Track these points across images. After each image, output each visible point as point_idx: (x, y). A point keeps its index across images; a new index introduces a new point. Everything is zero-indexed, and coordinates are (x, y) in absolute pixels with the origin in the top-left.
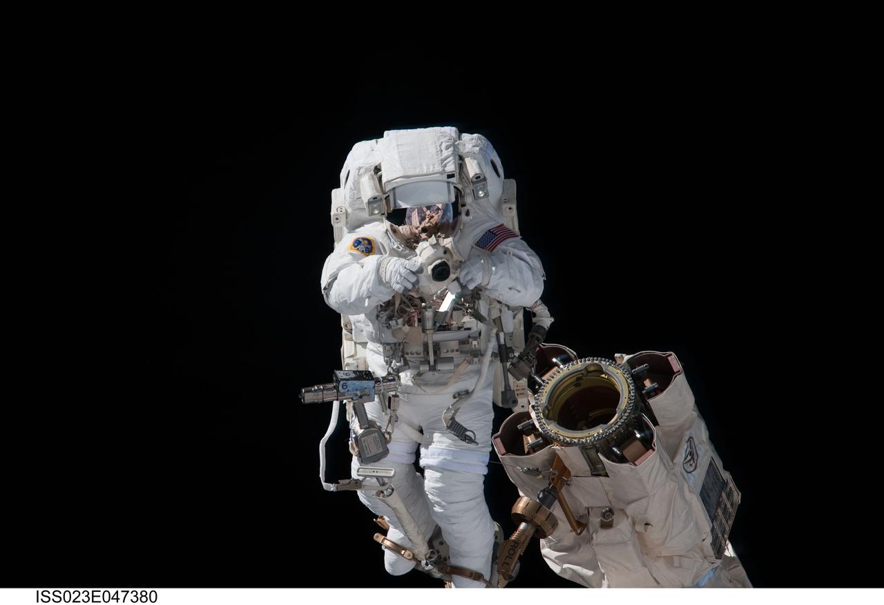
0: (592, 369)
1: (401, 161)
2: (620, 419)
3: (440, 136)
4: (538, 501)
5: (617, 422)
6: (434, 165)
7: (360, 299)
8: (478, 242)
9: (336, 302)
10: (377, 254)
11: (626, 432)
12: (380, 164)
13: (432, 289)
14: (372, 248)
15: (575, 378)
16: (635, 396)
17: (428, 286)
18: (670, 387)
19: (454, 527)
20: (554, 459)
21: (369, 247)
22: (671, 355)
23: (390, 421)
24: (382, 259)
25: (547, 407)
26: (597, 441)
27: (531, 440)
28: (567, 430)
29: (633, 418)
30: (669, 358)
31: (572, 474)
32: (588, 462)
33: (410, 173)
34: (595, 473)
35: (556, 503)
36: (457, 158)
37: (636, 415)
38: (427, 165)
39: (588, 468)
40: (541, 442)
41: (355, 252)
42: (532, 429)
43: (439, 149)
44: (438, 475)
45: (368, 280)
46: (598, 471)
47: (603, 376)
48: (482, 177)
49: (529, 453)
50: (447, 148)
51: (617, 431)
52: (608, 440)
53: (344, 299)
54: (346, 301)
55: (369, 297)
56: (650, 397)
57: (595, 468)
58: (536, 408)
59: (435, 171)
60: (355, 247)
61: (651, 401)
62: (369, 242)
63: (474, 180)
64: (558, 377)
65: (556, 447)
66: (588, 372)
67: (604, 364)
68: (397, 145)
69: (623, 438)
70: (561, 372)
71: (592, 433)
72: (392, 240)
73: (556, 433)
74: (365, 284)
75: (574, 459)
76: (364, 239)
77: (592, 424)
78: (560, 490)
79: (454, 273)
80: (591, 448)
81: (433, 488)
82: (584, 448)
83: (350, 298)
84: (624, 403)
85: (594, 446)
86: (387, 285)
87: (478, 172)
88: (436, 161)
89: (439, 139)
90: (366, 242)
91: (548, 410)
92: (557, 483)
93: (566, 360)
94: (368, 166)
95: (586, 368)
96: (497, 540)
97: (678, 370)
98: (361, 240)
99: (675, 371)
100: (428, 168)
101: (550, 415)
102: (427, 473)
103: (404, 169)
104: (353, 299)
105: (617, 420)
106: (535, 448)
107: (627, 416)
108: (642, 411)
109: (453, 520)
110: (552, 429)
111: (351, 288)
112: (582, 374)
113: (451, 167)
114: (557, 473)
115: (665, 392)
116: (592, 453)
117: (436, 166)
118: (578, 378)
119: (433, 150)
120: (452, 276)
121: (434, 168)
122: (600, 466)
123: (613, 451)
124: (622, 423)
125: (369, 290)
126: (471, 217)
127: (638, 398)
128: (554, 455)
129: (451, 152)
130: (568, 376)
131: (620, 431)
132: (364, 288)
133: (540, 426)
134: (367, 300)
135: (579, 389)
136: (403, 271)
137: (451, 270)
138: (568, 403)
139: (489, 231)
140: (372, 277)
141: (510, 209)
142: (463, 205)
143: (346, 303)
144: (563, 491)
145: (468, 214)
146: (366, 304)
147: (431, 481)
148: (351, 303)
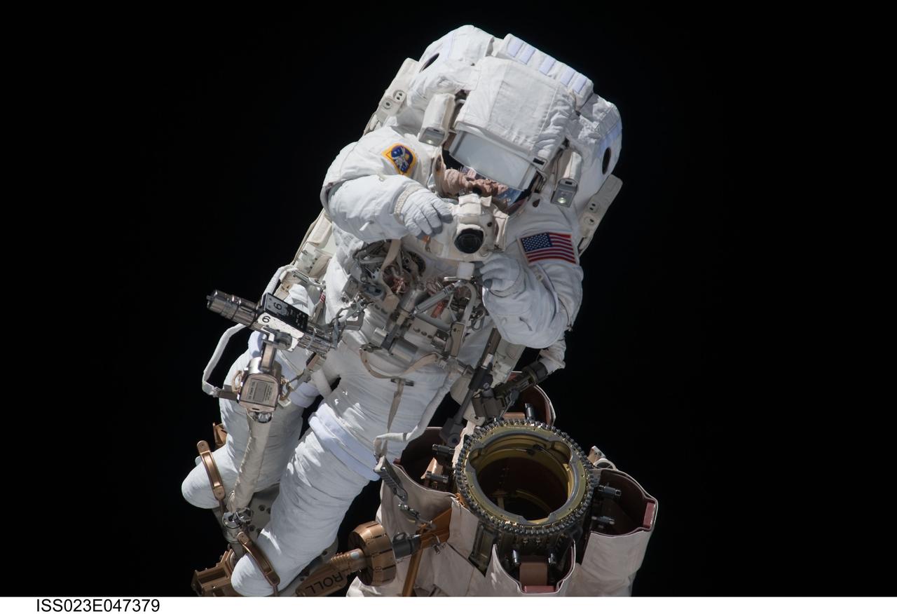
0: (559, 447)
1: (494, 107)
2: (547, 528)
3: (559, 100)
4: (392, 540)
5: (541, 528)
6: (527, 137)
7: (359, 220)
8: (525, 239)
9: (334, 209)
10: (408, 176)
11: (541, 545)
12: (469, 92)
13: (443, 253)
14: (409, 167)
15: (535, 443)
16: (582, 515)
17: (443, 245)
18: (625, 536)
19: (296, 511)
20: (443, 511)
21: (407, 164)
22: (654, 502)
23: (298, 378)
24: (410, 184)
25: (480, 450)
26: (503, 530)
27: (436, 470)
28: (481, 491)
29: (561, 537)
30: (649, 505)
31: (449, 541)
32: (475, 543)
33: (495, 130)
34: (472, 559)
35: (408, 558)
36: (562, 140)
37: (566, 537)
38: (520, 133)
39: (471, 549)
40: (445, 481)
41: (389, 162)
42: (445, 460)
43: (546, 119)
44: (320, 450)
45: (379, 200)
46: (479, 560)
47: (565, 465)
48: (573, 185)
49: (421, 482)
50: (557, 123)
51: (534, 537)
52: (515, 539)
53: (343, 211)
54: (345, 213)
55: (371, 223)
56: (596, 529)
57: (478, 554)
58: (468, 441)
59: (524, 147)
60: (393, 155)
61: (594, 536)
62: (411, 159)
63: (563, 182)
64: (517, 427)
65: (456, 501)
66: (553, 448)
67: (576, 454)
68: (503, 82)
69: (533, 551)
70: (525, 425)
71: (504, 517)
72: (432, 175)
73: (467, 486)
74: (374, 202)
75: (464, 526)
76: (408, 152)
77: (512, 507)
78: (424, 547)
79: (481, 255)
80: (491, 533)
81: (304, 456)
82: (484, 523)
83: (351, 212)
84: (563, 513)
85: (497, 533)
86: (400, 219)
87: (573, 178)
88: (533, 132)
89: (555, 104)
90: (407, 156)
91: (479, 455)
92: (428, 537)
93: (540, 416)
94: (455, 83)
95: (553, 443)
96: (323, 557)
97: (648, 524)
98: (404, 151)
99: (645, 523)
100: (518, 137)
101: (476, 462)
102: (310, 438)
103: (490, 120)
104: (352, 216)
105: (542, 525)
106: (431, 483)
107: (556, 531)
108: (575, 537)
109: (301, 503)
110: (468, 478)
111: (357, 200)
112: (545, 445)
113: (545, 153)
114: (434, 527)
115: (615, 537)
116: (489, 538)
117: (529, 140)
118: (537, 446)
119: (538, 115)
120: (476, 256)
121: (526, 141)
122: (486, 557)
123: (512, 552)
124: (546, 533)
125: (374, 213)
126: (536, 209)
127: (583, 519)
128: (446, 508)
129: (558, 131)
130: (527, 435)
131: (535, 539)
132: (371, 208)
133: (457, 464)
134: (366, 224)
135: (529, 457)
136: (428, 208)
137: (481, 249)
138: (505, 462)
139: (548, 234)
140: (387, 199)
141: (592, 221)
142: (537, 191)
143: (345, 217)
144: (425, 551)
145: (536, 204)
146: (362, 229)
147: (307, 449)
148: (349, 219)
